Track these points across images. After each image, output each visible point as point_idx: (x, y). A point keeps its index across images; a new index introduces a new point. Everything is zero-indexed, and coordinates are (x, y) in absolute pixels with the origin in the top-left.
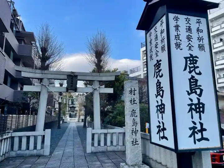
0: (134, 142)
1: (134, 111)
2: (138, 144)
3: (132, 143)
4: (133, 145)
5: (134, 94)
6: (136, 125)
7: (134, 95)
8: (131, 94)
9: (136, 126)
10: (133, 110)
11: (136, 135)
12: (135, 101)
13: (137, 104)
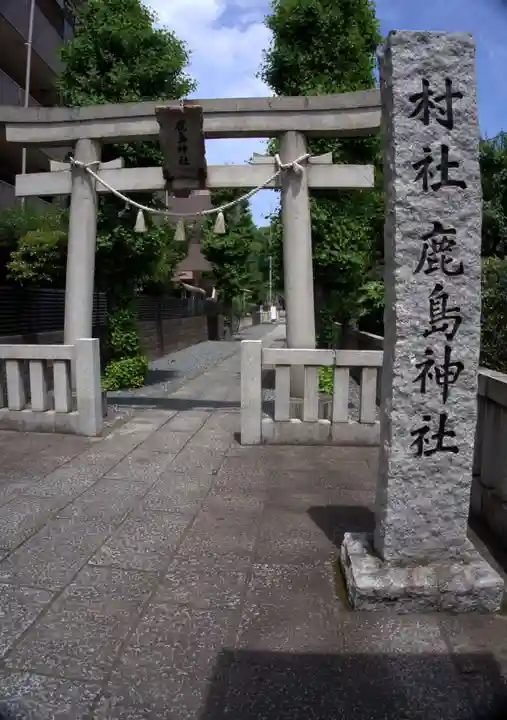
0: (428, 435)
1: (439, 237)
2: (455, 449)
3: (419, 442)
4: (419, 453)
5: (444, 118)
6: (450, 329)
7: (449, 125)
8: (426, 121)
9: (450, 337)
10: (438, 227)
11: (445, 394)
12: (455, 164)
13: (462, 185)
